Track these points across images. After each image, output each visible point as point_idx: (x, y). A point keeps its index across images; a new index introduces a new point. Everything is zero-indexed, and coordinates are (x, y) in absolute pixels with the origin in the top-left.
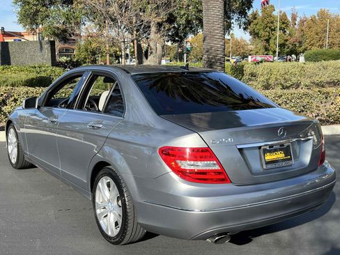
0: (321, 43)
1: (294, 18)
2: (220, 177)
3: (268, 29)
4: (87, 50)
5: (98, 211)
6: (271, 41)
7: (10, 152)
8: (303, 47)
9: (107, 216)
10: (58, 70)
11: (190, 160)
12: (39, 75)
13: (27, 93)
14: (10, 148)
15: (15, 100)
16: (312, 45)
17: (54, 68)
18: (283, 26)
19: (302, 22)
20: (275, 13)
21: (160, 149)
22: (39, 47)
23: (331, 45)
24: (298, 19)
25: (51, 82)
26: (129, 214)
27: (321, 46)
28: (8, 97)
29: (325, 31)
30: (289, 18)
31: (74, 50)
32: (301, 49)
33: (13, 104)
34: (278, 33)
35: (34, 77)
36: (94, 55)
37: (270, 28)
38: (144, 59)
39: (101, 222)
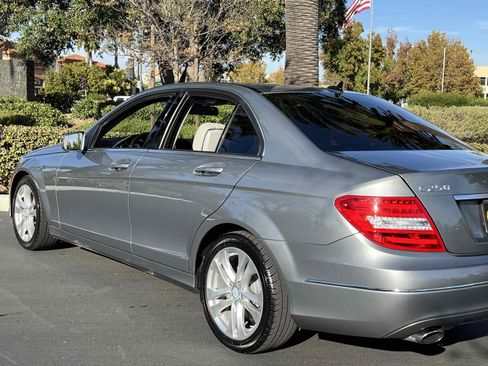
0: (433, 83)
1: (391, 45)
2: (430, 242)
3: (352, 60)
4: (64, 82)
5: (210, 303)
6: (358, 79)
7: (17, 223)
8: (405, 89)
9: (229, 308)
10: (42, 106)
11: (379, 214)
13: (27, 134)
14: (18, 218)
15: (7, 146)
16: (420, 86)
17: (36, 104)
18: (376, 56)
19: (405, 50)
20: (363, 36)
21: (337, 200)
22: (9, 70)
23: (449, 87)
24: (398, 47)
26: (276, 303)
27: (434, 88)
29: (440, 66)
30: (384, 44)
31: (42, 81)
32: (401, 93)
34: (369, 66)
35: (8, 115)
36: (77, 90)
37: (356, 58)
39: (217, 320)
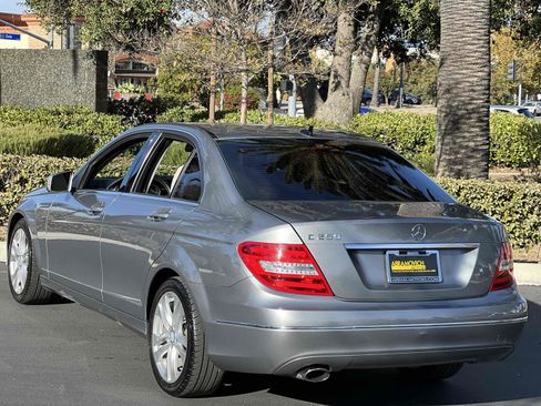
2: (319, 286)
5: (155, 349)
7: (12, 273)
10: (110, 121)
12: (66, 132)
13: (47, 168)
14: (13, 266)
15: (23, 181)
17: (102, 117)
21: (241, 245)
22: (71, 65)
25: (91, 150)
28: (7, 175)
33: (18, 188)
35: (56, 135)
38: (319, 101)
39: (158, 364)
